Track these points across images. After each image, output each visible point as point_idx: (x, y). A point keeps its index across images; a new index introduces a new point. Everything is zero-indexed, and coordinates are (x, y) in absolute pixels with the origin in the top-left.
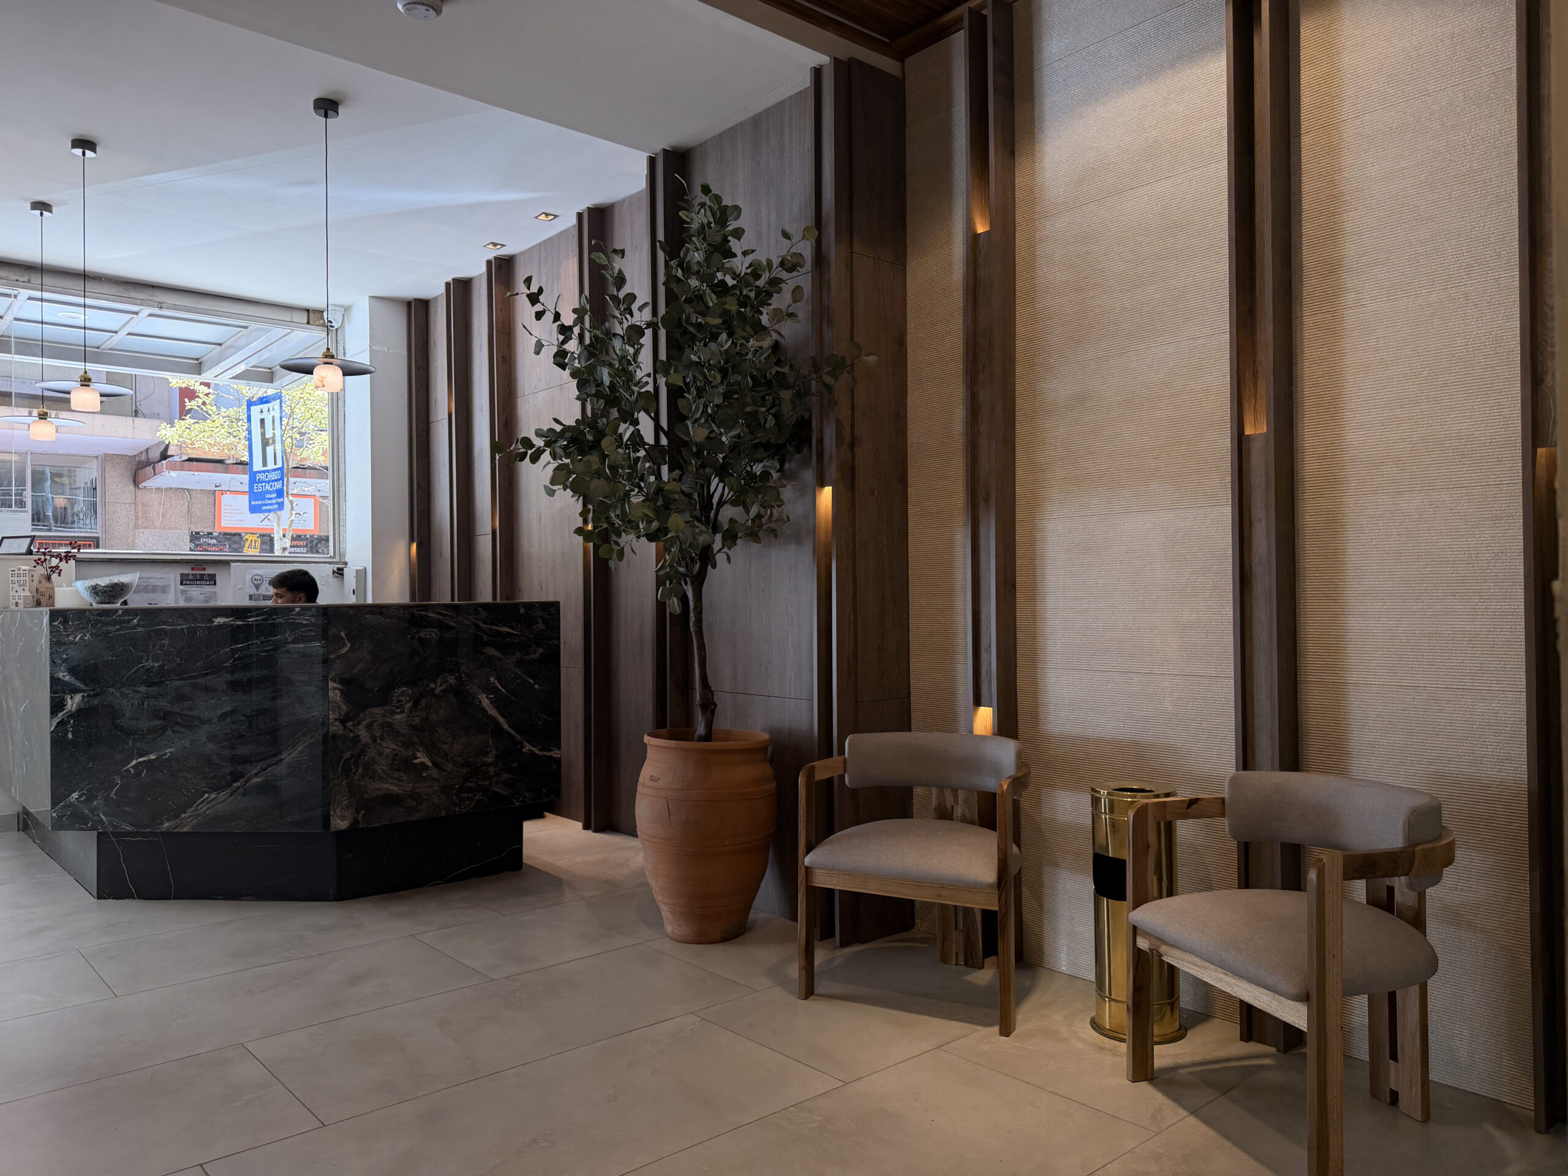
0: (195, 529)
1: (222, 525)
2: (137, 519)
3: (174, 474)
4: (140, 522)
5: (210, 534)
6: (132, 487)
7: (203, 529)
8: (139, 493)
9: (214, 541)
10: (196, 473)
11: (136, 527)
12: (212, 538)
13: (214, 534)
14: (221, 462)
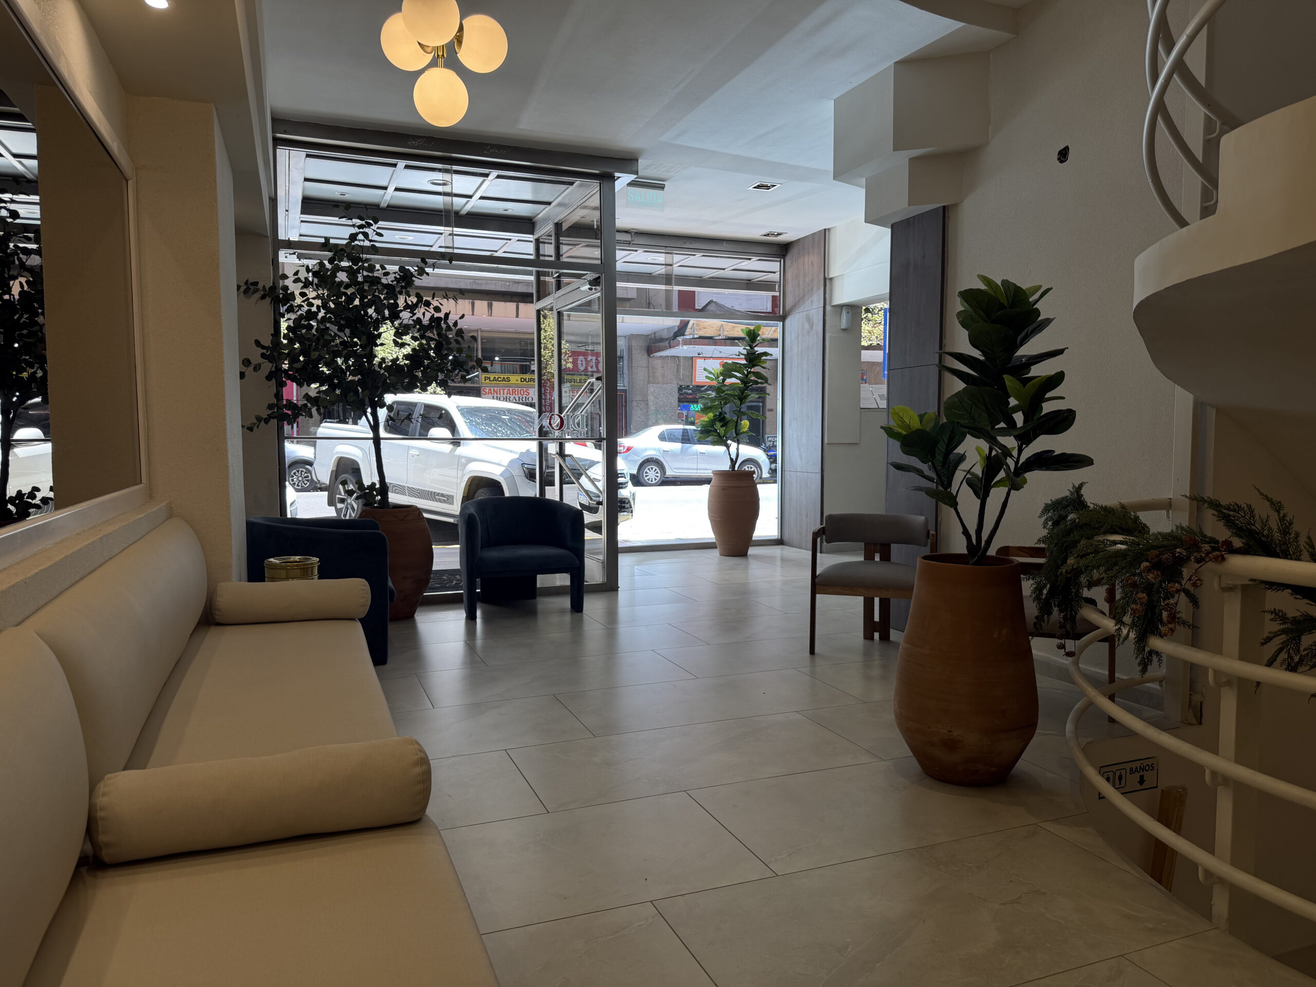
0: (681, 383)
1: (697, 380)
2: (649, 377)
3: (685, 347)
4: (651, 379)
5: (688, 386)
6: (646, 356)
7: (684, 384)
8: (650, 359)
9: (690, 391)
10: (696, 346)
11: (649, 382)
12: (689, 390)
13: (691, 387)
14: (710, 338)
